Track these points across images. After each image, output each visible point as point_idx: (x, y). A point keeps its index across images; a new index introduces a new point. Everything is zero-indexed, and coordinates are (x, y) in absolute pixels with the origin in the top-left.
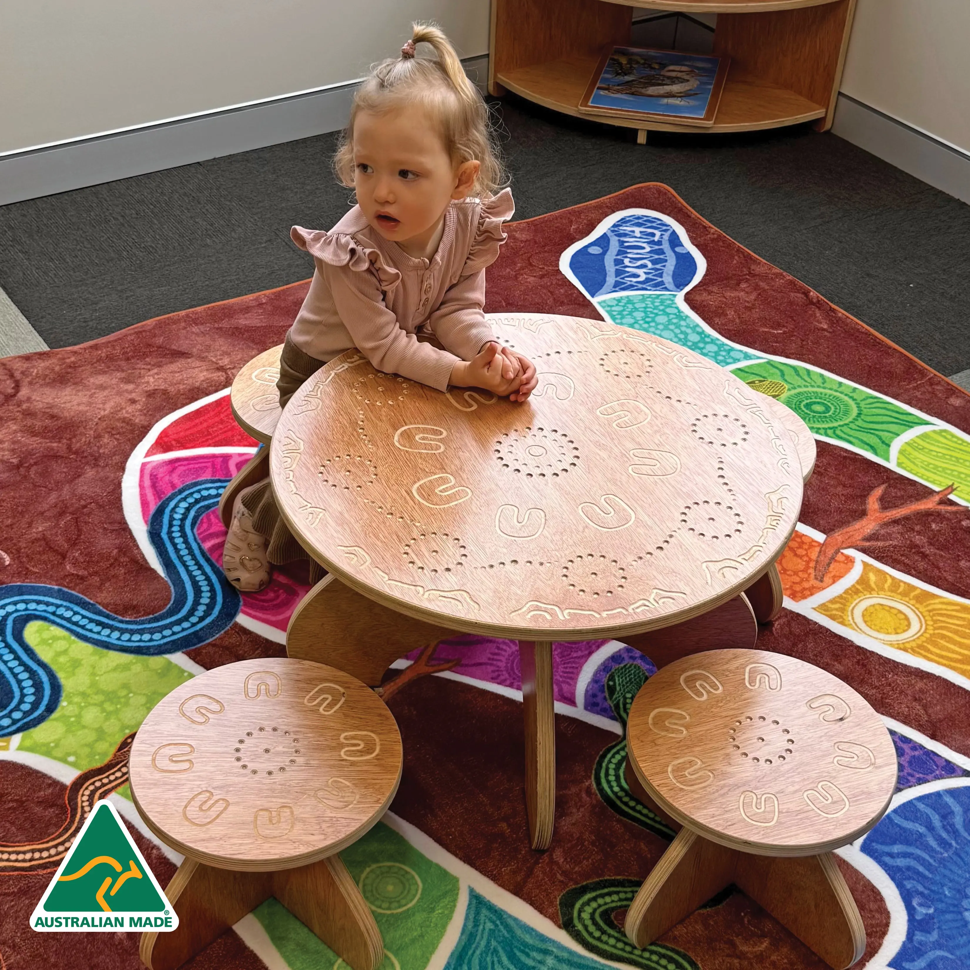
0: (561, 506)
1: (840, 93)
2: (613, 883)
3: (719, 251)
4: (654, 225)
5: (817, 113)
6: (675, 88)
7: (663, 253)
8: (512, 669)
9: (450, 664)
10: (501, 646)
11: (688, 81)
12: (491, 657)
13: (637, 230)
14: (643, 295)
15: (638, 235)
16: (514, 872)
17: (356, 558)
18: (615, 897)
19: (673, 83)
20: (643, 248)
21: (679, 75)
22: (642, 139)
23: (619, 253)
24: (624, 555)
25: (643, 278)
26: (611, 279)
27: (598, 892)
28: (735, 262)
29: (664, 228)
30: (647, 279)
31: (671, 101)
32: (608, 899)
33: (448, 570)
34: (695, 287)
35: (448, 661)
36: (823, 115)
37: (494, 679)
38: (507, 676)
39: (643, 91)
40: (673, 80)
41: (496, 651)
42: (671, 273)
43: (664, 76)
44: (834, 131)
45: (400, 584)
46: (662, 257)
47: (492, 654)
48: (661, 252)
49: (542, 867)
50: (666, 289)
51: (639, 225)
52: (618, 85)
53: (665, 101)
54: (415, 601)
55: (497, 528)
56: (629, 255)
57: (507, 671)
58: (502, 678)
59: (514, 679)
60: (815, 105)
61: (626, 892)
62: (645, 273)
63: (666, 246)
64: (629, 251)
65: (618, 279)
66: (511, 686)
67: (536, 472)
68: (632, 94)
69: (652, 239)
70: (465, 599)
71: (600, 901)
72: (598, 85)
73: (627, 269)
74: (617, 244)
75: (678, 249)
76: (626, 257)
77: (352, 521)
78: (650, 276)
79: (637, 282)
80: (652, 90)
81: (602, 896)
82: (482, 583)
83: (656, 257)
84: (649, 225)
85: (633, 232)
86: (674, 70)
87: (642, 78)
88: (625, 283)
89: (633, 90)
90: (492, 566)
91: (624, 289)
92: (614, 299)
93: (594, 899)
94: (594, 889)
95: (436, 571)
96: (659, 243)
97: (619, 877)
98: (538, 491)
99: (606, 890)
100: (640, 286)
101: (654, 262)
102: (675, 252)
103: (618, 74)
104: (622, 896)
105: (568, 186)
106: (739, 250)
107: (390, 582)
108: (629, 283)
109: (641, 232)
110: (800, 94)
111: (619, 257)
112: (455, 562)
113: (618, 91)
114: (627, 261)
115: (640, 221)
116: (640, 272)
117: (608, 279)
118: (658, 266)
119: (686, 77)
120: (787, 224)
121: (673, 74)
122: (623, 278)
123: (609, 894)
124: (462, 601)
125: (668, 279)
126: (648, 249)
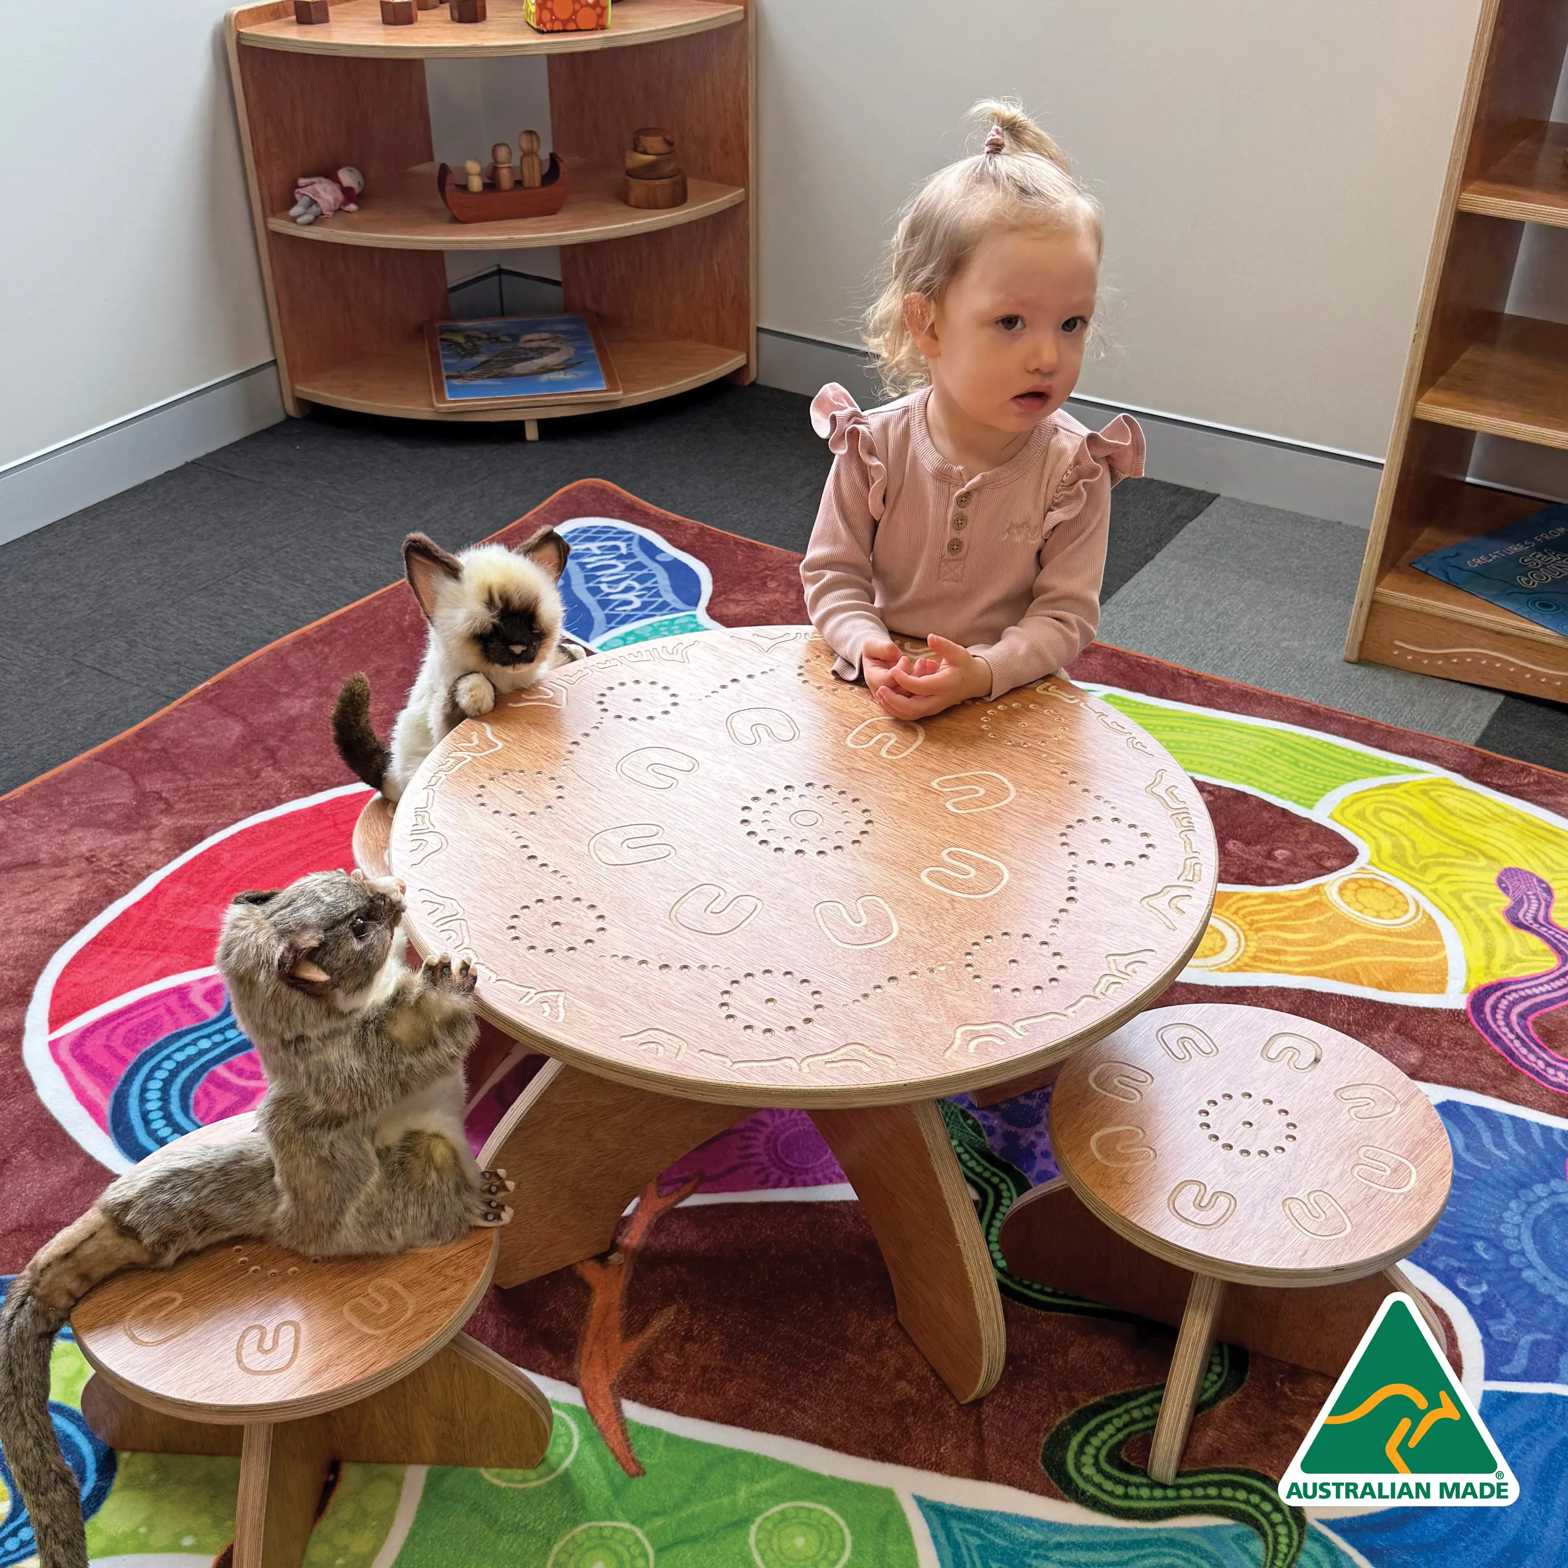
0: (897, 883)
1: (759, 329)
2: (1097, 1410)
3: (712, 549)
4: (610, 535)
5: (736, 361)
6: (548, 360)
7: (643, 567)
8: (782, 1161)
9: (692, 1184)
10: (747, 1134)
11: (558, 349)
12: (742, 1153)
13: (593, 546)
14: (651, 625)
15: (598, 552)
16: (958, 1447)
17: (661, 1048)
18: (1110, 1429)
19: (541, 355)
20: (615, 566)
21: (543, 344)
22: (532, 433)
23: (588, 579)
24: (1032, 923)
25: (637, 603)
26: (598, 615)
27: (1085, 1429)
28: (740, 557)
29: (626, 536)
30: (643, 603)
31: (553, 376)
32: (1103, 1435)
33: (808, 1021)
34: (711, 599)
35: (686, 1181)
36: (743, 362)
37: (763, 1184)
38: (779, 1173)
39: (509, 370)
40: (541, 352)
41: (744, 1143)
42: (670, 589)
43: (525, 349)
44: (760, 382)
45: (755, 1064)
46: (645, 571)
47: (740, 1149)
48: (640, 566)
49: (991, 1425)
50: (675, 610)
51: (592, 539)
52: (472, 369)
53: (545, 377)
54: (796, 1084)
55: (834, 940)
56: (603, 579)
57: (775, 1165)
58: (775, 1177)
59: (792, 1173)
60: (728, 351)
61: (1119, 1416)
62: (638, 596)
63: (642, 557)
64: (598, 573)
65: (606, 611)
66: (792, 1184)
67: (827, 846)
68: (497, 376)
69: (618, 553)
70: (864, 1055)
71: (1095, 1441)
72: (444, 374)
73: (611, 597)
74: (578, 568)
75: (658, 558)
76: (600, 582)
77: (617, 995)
78: (645, 599)
79: (634, 610)
80: (519, 368)
81: (1093, 1433)
82: (871, 1023)
83: (639, 573)
84: (604, 536)
85: (588, 549)
86: (532, 339)
87: (497, 356)
88: (618, 615)
89: (496, 371)
90: (866, 996)
91: (622, 622)
92: (617, 638)
93: (1085, 1442)
94: (1077, 1428)
95: (791, 1028)
96: (631, 556)
97: (1098, 1399)
98: (850, 871)
99: (1093, 1424)
100: (641, 614)
101: (641, 580)
102: (658, 562)
103: (464, 356)
104: (1119, 1423)
105: (467, 510)
106: (737, 543)
107: (736, 1066)
108: (624, 614)
109: (599, 548)
110: (705, 341)
111: (591, 584)
112: (812, 1007)
113: (476, 377)
114: (604, 587)
115: (589, 534)
116: (630, 596)
117: (594, 614)
118: (649, 584)
119: (554, 345)
120: (774, 501)
121: (534, 345)
122: (612, 609)
123: (1100, 1427)
124: (862, 1058)
125: (669, 596)
126: (622, 567)
